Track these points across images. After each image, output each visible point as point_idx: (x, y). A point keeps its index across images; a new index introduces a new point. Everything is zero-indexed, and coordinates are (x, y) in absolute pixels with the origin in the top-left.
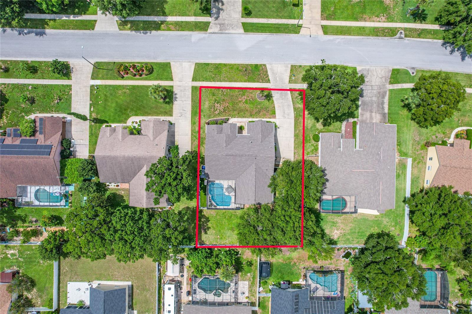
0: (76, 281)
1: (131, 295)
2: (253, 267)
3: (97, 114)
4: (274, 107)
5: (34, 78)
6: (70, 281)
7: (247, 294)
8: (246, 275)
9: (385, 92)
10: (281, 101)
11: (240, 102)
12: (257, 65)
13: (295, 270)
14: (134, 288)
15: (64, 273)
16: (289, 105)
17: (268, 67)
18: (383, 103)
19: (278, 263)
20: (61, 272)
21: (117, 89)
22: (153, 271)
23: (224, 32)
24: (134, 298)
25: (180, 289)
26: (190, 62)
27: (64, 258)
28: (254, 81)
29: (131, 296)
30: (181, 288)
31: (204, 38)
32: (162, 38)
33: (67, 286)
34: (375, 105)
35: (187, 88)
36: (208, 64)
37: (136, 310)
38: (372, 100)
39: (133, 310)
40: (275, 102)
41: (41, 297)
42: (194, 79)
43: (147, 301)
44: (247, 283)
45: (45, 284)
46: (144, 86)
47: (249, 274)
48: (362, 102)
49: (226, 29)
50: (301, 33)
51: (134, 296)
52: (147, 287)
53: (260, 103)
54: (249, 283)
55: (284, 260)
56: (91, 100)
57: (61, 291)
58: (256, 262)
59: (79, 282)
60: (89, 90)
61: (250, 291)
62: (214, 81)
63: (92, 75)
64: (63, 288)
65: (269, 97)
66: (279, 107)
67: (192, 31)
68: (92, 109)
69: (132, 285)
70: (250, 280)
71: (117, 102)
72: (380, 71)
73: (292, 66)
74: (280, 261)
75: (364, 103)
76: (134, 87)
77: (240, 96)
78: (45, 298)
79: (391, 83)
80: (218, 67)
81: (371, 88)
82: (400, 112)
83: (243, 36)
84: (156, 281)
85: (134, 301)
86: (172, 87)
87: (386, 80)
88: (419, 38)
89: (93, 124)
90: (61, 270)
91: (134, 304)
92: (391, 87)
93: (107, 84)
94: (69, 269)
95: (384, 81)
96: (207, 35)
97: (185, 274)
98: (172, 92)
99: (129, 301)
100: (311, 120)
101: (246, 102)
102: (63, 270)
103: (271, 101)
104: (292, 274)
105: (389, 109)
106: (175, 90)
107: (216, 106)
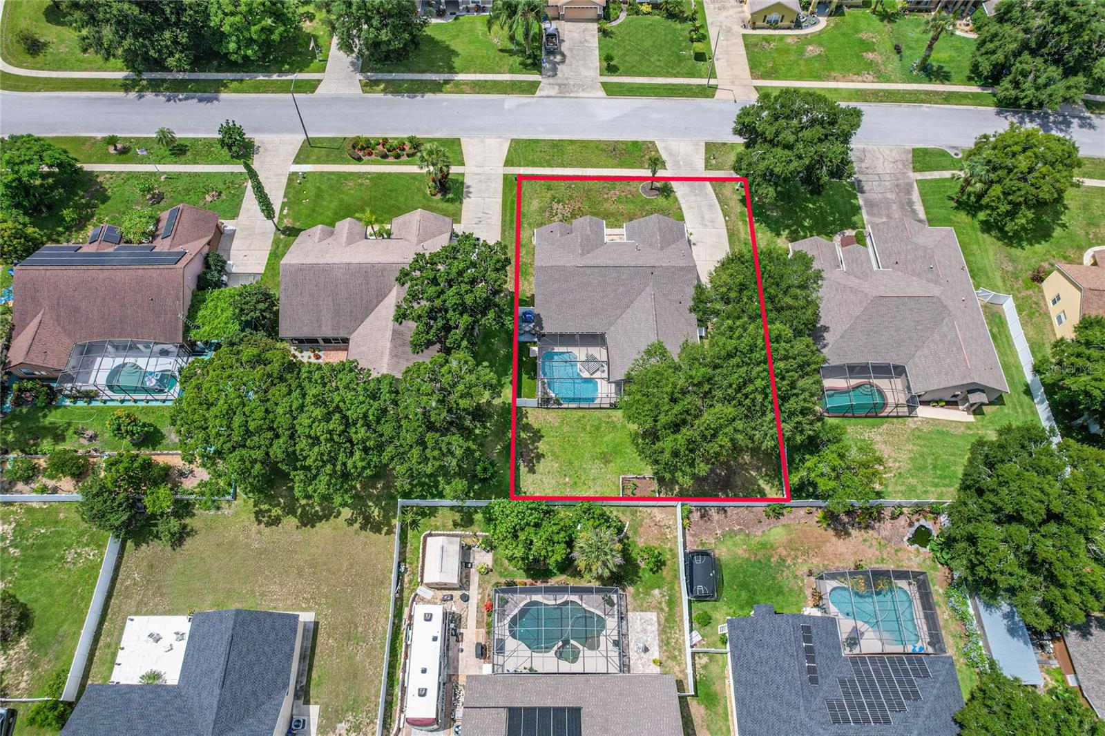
0: (152, 613)
1: (308, 653)
2: (665, 572)
3: (296, 219)
4: (680, 208)
5: (175, 163)
6: (137, 613)
7: (655, 653)
8: (647, 593)
9: (911, 185)
10: (694, 198)
11: (607, 200)
12: (637, 142)
13: (784, 578)
14: (321, 631)
15: (127, 588)
16: (711, 206)
17: (659, 145)
18: (910, 203)
19: (735, 559)
20: (118, 586)
21: (346, 179)
22: (382, 583)
23: (567, 95)
24: (316, 663)
25: (458, 641)
26: (500, 137)
27: (137, 545)
28: (632, 167)
29: (308, 657)
30: (458, 637)
31: (529, 104)
32: (445, 104)
33: (122, 629)
34: (894, 206)
35: (492, 177)
36: (537, 141)
37: (316, 703)
38: (886, 199)
39: (307, 702)
40: (681, 201)
41: (34, 665)
42: (508, 163)
43: (353, 675)
44: (652, 616)
45: (61, 625)
46: (403, 173)
47: (656, 592)
48: (866, 201)
49: (572, 92)
50: (716, 97)
51: (316, 658)
52: (360, 629)
53: (648, 202)
54: (658, 617)
55: (749, 550)
56: (285, 197)
57: (101, 644)
58: (675, 556)
59: (161, 614)
60: (285, 180)
61: (665, 643)
62: (550, 166)
63: (297, 156)
64: (110, 634)
65: (666, 191)
66: (690, 208)
67: (506, 93)
68: (285, 212)
69: (316, 624)
70: (662, 610)
71: (341, 200)
72: (888, 152)
73: (707, 144)
74: (741, 552)
75: (870, 204)
76: (380, 176)
77: (605, 190)
78: (45, 667)
79: (915, 170)
80: (557, 145)
81: (877, 178)
82: (952, 217)
83: (605, 101)
84: (387, 613)
85: (314, 675)
86: (463, 175)
87: (904, 165)
88: (949, 103)
89: (282, 236)
90: (119, 581)
91: (313, 683)
92: (919, 176)
93: (325, 170)
94: (141, 578)
95: (900, 166)
96: (534, 100)
97: (474, 592)
98: (462, 183)
99: (299, 675)
100: (764, 233)
101: (619, 200)
102: (124, 581)
103: (671, 199)
104: (780, 592)
105: (927, 213)
106: (467, 181)
107: (555, 207)
